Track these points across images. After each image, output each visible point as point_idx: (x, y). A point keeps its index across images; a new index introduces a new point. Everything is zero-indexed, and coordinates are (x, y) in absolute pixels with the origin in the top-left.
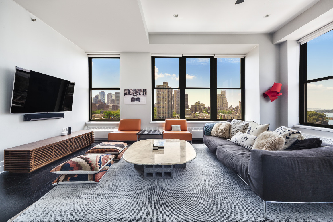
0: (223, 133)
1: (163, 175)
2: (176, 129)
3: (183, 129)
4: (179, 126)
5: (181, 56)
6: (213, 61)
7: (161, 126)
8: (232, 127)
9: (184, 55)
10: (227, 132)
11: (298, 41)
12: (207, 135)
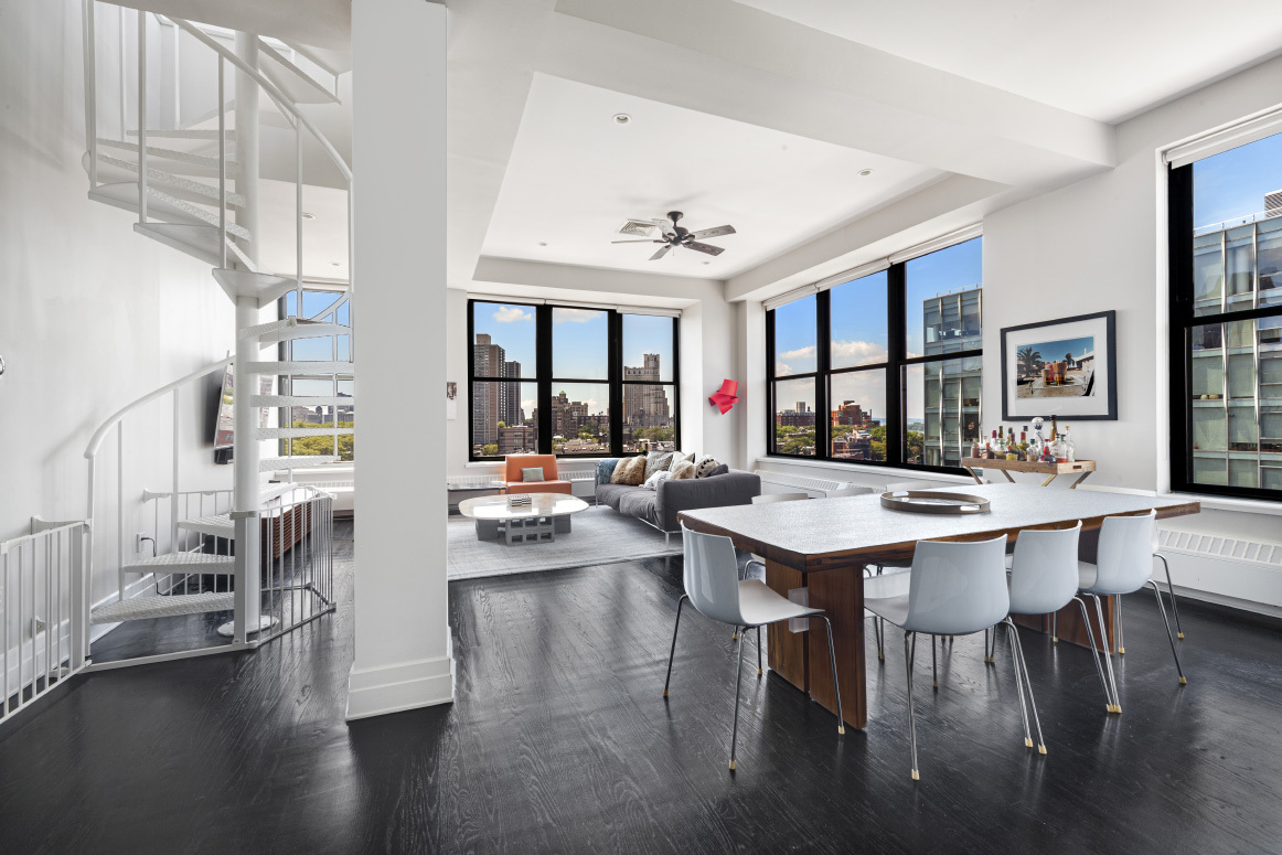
0: (633, 476)
1: (539, 537)
2: (533, 477)
3: (550, 476)
4: (541, 469)
5: (542, 302)
6: (615, 320)
7: (496, 471)
8: (648, 464)
9: (548, 303)
10: (640, 474)
11: (763, 302)
12: (602, 483)
